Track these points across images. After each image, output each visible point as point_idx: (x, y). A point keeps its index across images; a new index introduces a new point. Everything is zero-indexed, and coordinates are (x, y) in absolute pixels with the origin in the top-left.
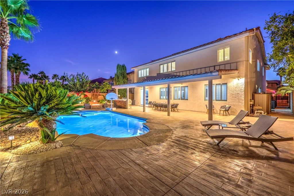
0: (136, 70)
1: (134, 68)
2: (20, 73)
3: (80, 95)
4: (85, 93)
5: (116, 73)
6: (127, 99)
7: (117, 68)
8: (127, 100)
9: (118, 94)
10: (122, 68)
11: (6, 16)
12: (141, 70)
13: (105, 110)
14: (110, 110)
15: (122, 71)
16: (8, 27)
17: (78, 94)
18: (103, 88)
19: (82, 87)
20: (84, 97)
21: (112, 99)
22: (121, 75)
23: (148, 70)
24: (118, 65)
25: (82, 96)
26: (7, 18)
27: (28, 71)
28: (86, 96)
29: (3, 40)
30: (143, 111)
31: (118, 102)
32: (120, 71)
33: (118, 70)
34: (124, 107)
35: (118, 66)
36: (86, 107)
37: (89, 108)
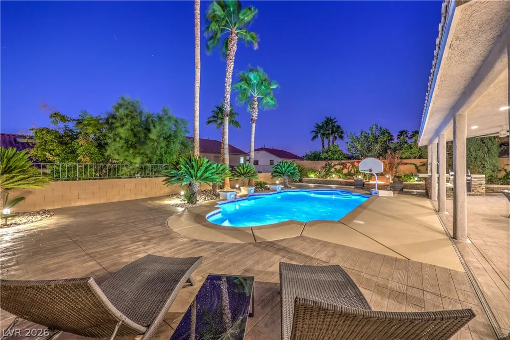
2: (334, 139)
11: (256, 93)
16: (257, 103)
26: (256, 95)
27: (342, 135)
29: (252, 116)
36: (356, 185)
37: (361, 187)
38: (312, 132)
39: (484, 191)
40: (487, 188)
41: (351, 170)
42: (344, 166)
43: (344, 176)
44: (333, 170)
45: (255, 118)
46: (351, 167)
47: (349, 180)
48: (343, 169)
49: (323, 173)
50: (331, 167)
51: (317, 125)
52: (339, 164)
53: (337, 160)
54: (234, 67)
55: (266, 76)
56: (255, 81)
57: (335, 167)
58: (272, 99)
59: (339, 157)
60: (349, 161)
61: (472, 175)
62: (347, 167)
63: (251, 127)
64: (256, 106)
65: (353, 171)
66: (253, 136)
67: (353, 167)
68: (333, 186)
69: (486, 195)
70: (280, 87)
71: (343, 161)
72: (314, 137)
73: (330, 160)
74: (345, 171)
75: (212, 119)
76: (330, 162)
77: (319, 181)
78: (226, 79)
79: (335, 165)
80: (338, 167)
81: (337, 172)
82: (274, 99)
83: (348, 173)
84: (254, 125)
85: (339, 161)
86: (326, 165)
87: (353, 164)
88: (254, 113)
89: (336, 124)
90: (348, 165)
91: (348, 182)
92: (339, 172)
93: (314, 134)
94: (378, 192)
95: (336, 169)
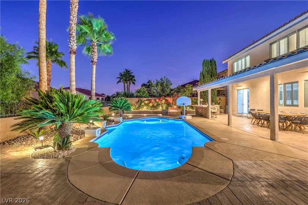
0: (229, 61)
1: (226, 60)
2: (130, 84)
3: (162, 100)
4: (166, 98)
5: (201, 71)
6: (209, 105)
7: (203, 65)
8: (208, 107)
9: (200, 98)
10: (210, 64)
11: (95, 39)
12: (237, 60)
13: (178, 117)
14: (183, 118)
15: (209, 68)
16: (96, 48)
17: (159, 99)
18: (185, 92)
19: (163, 92)
20: (166, 101)
21: (184, 104)
22: (208, 73)
23: (248, 58)
24: (204, 61)
25: (164, 101)
26: (96, 41)
27: (134, 82)
28: (167, 101)
29: (93, 58)
30: (227, 123)
31: (200, 108)
32: (207, 68)
33: (204, 67)
34: (205, 116)
35: (205, 63)
36: (163, 113)
37: (165, 114)
38: (117, 78)
39: (219, 113)
40: (220, 111)
41: (154, 104)
42: (150, 101)
43: (150, 108)
44: (143, 104)
45: (95, 60)
46: (154, 102)
47: (154, 110)
48: (149, 103)
49: (137, 106)
50: (142, 102)
51: (120, 73)
52: (147, 100)
53: (145, 97)
54: (78, 8)
55: (106, 26)
56: (96, 29)
57: (144, 102)
58: (109, 48)
59: (146, 96)
60: (153, 98)
61: (215, 105)
62: (152, 102)
63: (93, 68)
64: (96, 51)
65: (155, 105)
66: (94, 76)
67: (155, 102)
68: (145, 115)
69: (220, 114)
70: (116, 39)
71: (149, 98)
72: (119, 81)
73: (141, 97)
74: (151, 105)
75: (33, 55)
76: (141, 98)
77: (135, 112)
78: (72, 17)
79: (144, 101)
80: (146, 102)
81: (146, 105)
82: (111, 48)
83: (153, 106)
84: (95, 67)
85: (147, 98)
86: (139, 101)
87: (155, 100)
88: (95, 56)
89: (132, 74)
90: (153, 100)
91: (155, 111)
92: (147, 105)
93: (118, 80)
94: (186, 117)
95: (145, 103)
